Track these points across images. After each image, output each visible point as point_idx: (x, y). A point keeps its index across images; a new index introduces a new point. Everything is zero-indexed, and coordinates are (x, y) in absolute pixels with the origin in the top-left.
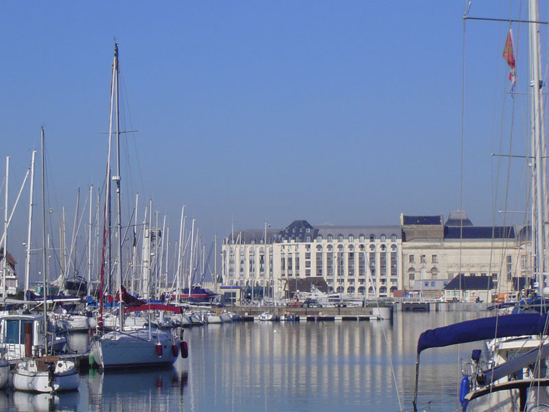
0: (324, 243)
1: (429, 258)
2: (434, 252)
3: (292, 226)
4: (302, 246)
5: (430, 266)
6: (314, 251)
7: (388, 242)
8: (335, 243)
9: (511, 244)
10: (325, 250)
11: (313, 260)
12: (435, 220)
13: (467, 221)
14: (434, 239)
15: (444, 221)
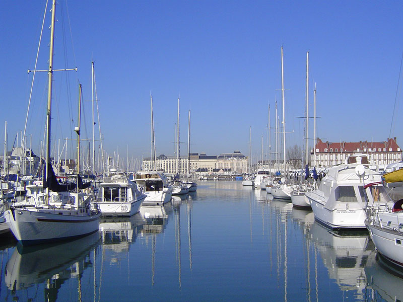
0: (168, 160)
1: (195, 164)
2: (196, 162)
3: (160, 156)
4: (163, 161)
5: (195, 166)
6: (166, 162)
7: (185, 160)
8: (171, 160)
9: (216, 160)
10: (169, 162)
11: (166, 164)
12: (197, 154)
13: (205, 155)
14: (196, 159)
15: (199, 155)
